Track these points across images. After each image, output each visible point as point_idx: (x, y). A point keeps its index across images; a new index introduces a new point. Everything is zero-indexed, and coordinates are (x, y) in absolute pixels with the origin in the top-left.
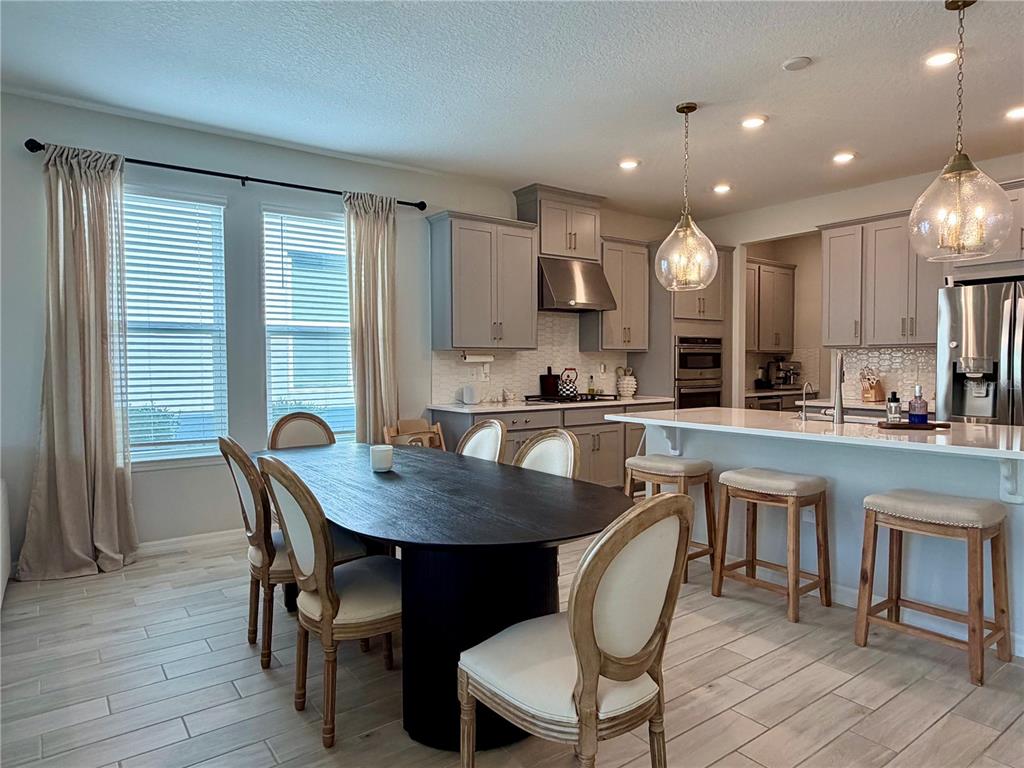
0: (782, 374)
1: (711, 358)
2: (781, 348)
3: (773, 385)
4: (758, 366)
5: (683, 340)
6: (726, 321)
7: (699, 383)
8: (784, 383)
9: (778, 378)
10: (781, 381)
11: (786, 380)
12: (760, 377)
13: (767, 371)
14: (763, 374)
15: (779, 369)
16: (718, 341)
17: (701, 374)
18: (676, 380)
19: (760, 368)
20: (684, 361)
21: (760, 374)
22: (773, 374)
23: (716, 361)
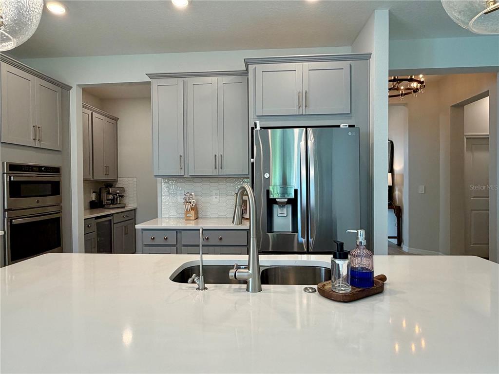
0: (111, 197)
1: (50, 185)
2: (110, 177)
3: (104, 205)
4: (92, 191)
5: (13, 168)
6: (63, 150)
7: (40, 211)
8: (113, 204)
9: (108, 200)
10: (109, 202)
11: (113, 201)
12: (94, 199)
13: (99, 195)
14: (96, 197)
15: (109, 193)
16: (57, 170)
17: (38, 202)
18: (5, 210)
19: (94, 192)
20: (15, 190)
21: (93, 197)
22: (104, 197)
23: (55, 188)
